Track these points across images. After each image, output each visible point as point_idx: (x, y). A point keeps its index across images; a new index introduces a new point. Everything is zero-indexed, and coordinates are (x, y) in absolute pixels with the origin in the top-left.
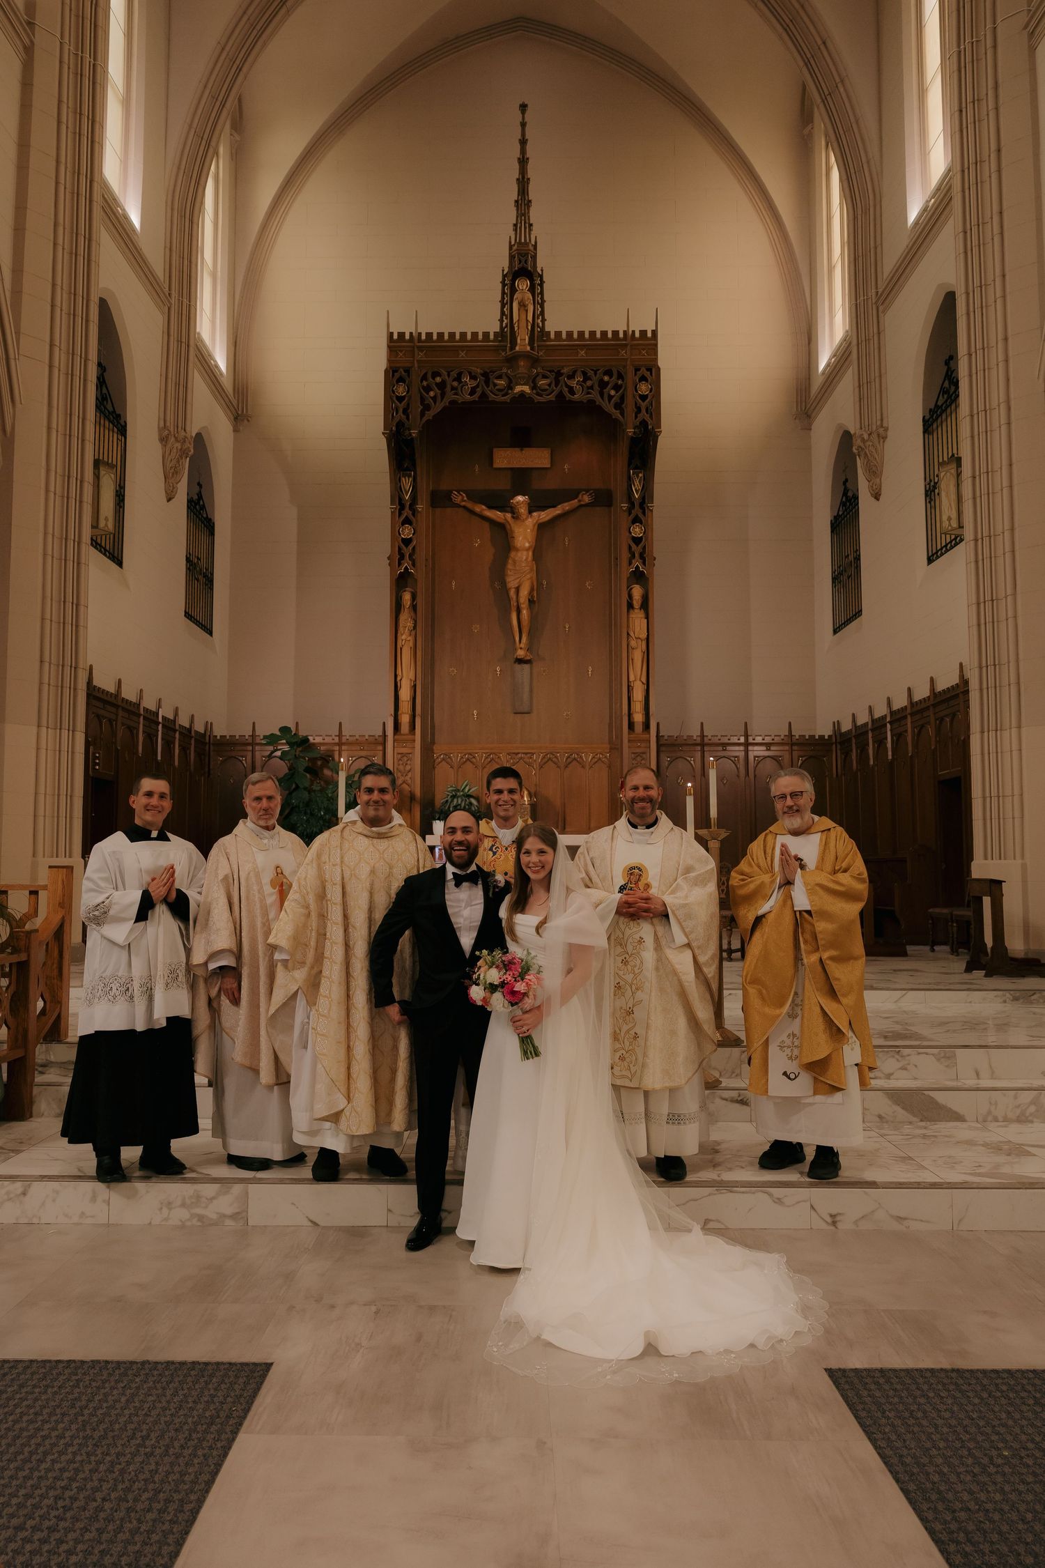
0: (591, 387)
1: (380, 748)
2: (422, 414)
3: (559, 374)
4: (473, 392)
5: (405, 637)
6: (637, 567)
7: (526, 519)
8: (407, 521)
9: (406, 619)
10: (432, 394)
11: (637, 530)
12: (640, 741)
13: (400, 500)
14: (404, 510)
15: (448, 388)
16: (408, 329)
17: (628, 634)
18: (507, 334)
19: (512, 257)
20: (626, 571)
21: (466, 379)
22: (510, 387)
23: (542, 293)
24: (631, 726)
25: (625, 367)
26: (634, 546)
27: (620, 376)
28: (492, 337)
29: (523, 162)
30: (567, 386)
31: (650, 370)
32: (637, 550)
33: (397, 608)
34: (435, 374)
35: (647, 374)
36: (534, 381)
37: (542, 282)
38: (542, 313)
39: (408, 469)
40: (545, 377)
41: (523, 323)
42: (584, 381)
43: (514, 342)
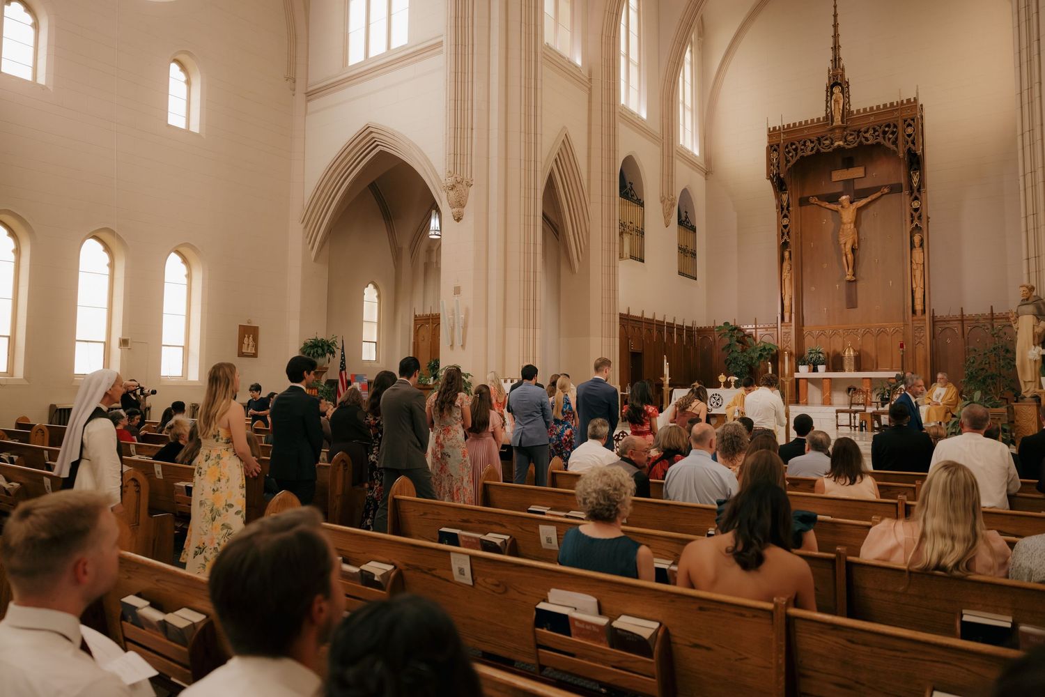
0: (878, 136)
1: (776, 329)
2: (786, 165)
3: (859, 132)
4: (812, 149)
5: (785, 274)
6: (917, 225)
7: (849, 207)
8: (785, 216)
9: (786, 265)
10: (791, 154)
11: (916, 204)
12: (920, 320)
13: (782, 206)
14: (783, 210)
15: (799, 150)
16: (778, 124)
17: (911, 262)
18: (829, 117)
19: (829, 78)
20: (909, 228)
21: (808, 143)
22: (832, 144)
23: (848, 91)
24: (914, 312)
25: (897, 121)
26: (914, 213)
27: (895, 126)
28: (821, 119)
29: (835, 26)
30: (864, 137)
31: (913, 120)
32: (916, 215)
33: (782, 259)
34: (792, 144)
35: (912, 122)
36: (845, 139)
37: (848, 87)
38: (849, 102)
39: (785, 190)
40: (851, 135)
41: (837, 110)
42: (874, 133)
43: (832, 121)
